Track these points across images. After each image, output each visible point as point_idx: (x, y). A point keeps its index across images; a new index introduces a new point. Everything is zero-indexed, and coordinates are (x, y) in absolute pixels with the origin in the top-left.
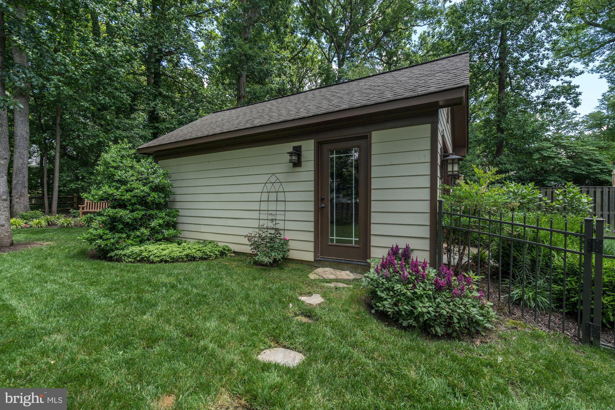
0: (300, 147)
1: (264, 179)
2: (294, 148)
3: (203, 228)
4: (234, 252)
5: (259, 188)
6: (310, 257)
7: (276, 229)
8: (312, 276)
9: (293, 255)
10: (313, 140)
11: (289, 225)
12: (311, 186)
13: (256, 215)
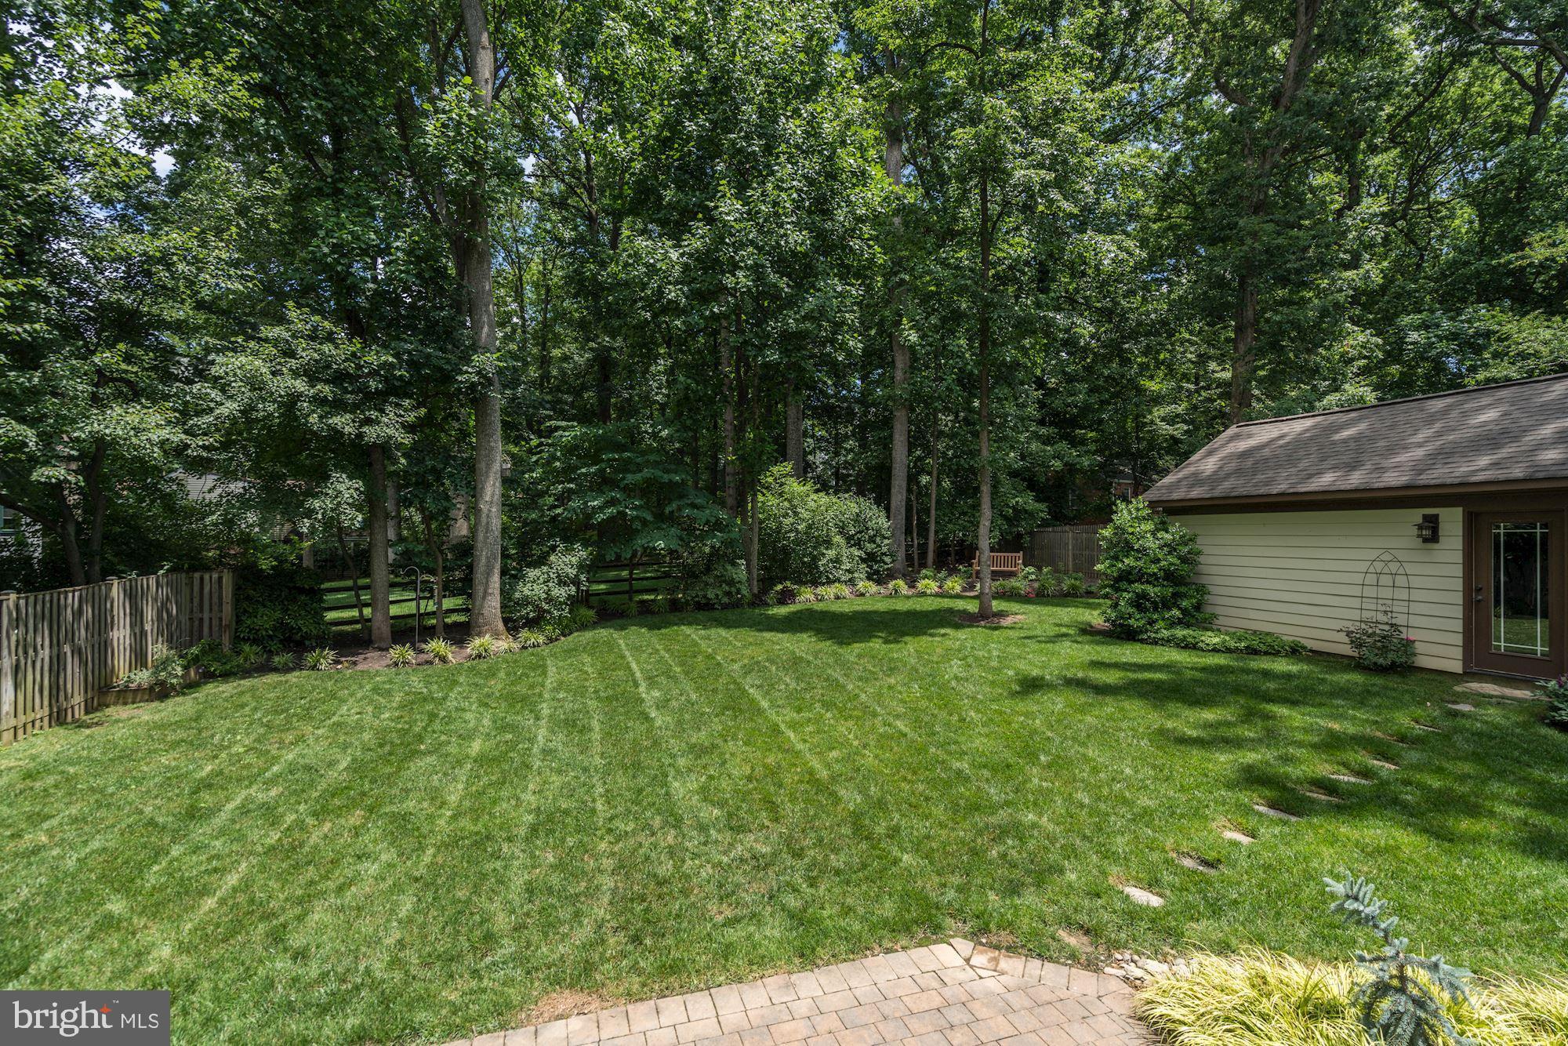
0: (1436, 516)
1: (1374, 554)
2: (1425, 517)
3: (1252, 615)
4: (1311, 651)
5: (1363, 567)
6: (1457, 667)
7: (1392, 625)
8: (1458, 689)
9: (1423, 662)
10: (1460, 509)
11: (1414, 621)
12: (1458, 571)
13: (1356, 603)
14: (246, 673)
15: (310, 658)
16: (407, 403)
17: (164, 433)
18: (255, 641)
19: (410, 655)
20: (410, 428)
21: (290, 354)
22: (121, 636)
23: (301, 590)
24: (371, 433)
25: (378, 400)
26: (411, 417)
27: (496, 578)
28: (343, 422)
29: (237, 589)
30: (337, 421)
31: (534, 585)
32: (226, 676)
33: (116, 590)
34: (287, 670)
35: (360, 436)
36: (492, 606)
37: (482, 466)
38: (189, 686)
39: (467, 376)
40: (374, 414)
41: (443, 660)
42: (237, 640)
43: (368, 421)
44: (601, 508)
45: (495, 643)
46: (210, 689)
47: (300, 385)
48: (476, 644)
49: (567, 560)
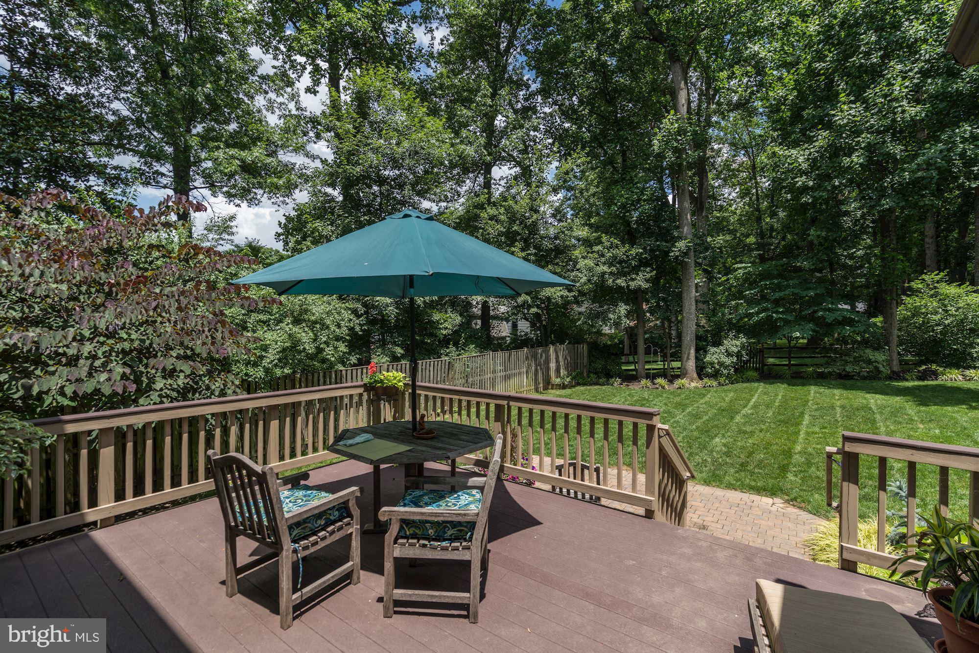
14: (591, 385)
15: (612, 380)
16: (648, 269)
17: (562, 293)
18: (595, 373)
19: (649, 384)
20: (647, 281)
21: (603, 256)
22: (553, 365)
23: (613, 354)
24: (633, 285)
25: (636, 270)
26: (648, 276)
27: (693, 351)
28: (621, 282)
29: (590, 352)
30: (619, 281)
31: (715, 355)
32: (584, 384)
33: (552, 349)
34: (603, 385)
35: (628, 286)
36: (691, 364)
37: (685, 295)
38: (571, 386)
39: (674, 253)
40: (634, 276)
41: (663, 387)
42: (589, 372)
43: (633, 280)
44: (758, 313)
45: (692, 383)
46: (578, 388)
47: (605, 268)
48: (678, 382)
49: (734, 344)
